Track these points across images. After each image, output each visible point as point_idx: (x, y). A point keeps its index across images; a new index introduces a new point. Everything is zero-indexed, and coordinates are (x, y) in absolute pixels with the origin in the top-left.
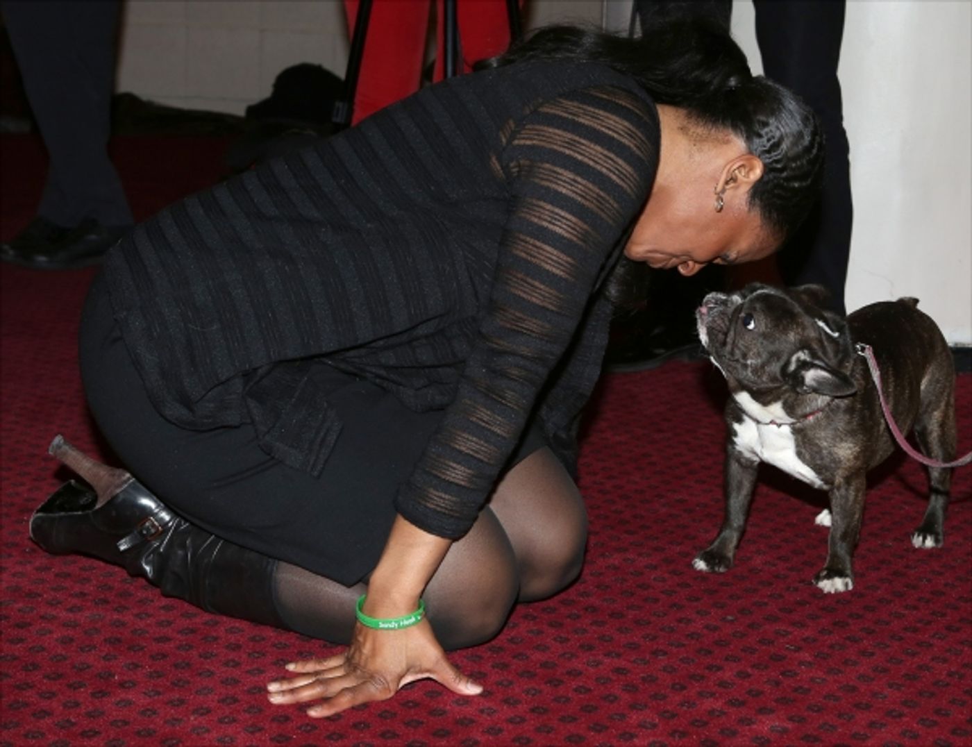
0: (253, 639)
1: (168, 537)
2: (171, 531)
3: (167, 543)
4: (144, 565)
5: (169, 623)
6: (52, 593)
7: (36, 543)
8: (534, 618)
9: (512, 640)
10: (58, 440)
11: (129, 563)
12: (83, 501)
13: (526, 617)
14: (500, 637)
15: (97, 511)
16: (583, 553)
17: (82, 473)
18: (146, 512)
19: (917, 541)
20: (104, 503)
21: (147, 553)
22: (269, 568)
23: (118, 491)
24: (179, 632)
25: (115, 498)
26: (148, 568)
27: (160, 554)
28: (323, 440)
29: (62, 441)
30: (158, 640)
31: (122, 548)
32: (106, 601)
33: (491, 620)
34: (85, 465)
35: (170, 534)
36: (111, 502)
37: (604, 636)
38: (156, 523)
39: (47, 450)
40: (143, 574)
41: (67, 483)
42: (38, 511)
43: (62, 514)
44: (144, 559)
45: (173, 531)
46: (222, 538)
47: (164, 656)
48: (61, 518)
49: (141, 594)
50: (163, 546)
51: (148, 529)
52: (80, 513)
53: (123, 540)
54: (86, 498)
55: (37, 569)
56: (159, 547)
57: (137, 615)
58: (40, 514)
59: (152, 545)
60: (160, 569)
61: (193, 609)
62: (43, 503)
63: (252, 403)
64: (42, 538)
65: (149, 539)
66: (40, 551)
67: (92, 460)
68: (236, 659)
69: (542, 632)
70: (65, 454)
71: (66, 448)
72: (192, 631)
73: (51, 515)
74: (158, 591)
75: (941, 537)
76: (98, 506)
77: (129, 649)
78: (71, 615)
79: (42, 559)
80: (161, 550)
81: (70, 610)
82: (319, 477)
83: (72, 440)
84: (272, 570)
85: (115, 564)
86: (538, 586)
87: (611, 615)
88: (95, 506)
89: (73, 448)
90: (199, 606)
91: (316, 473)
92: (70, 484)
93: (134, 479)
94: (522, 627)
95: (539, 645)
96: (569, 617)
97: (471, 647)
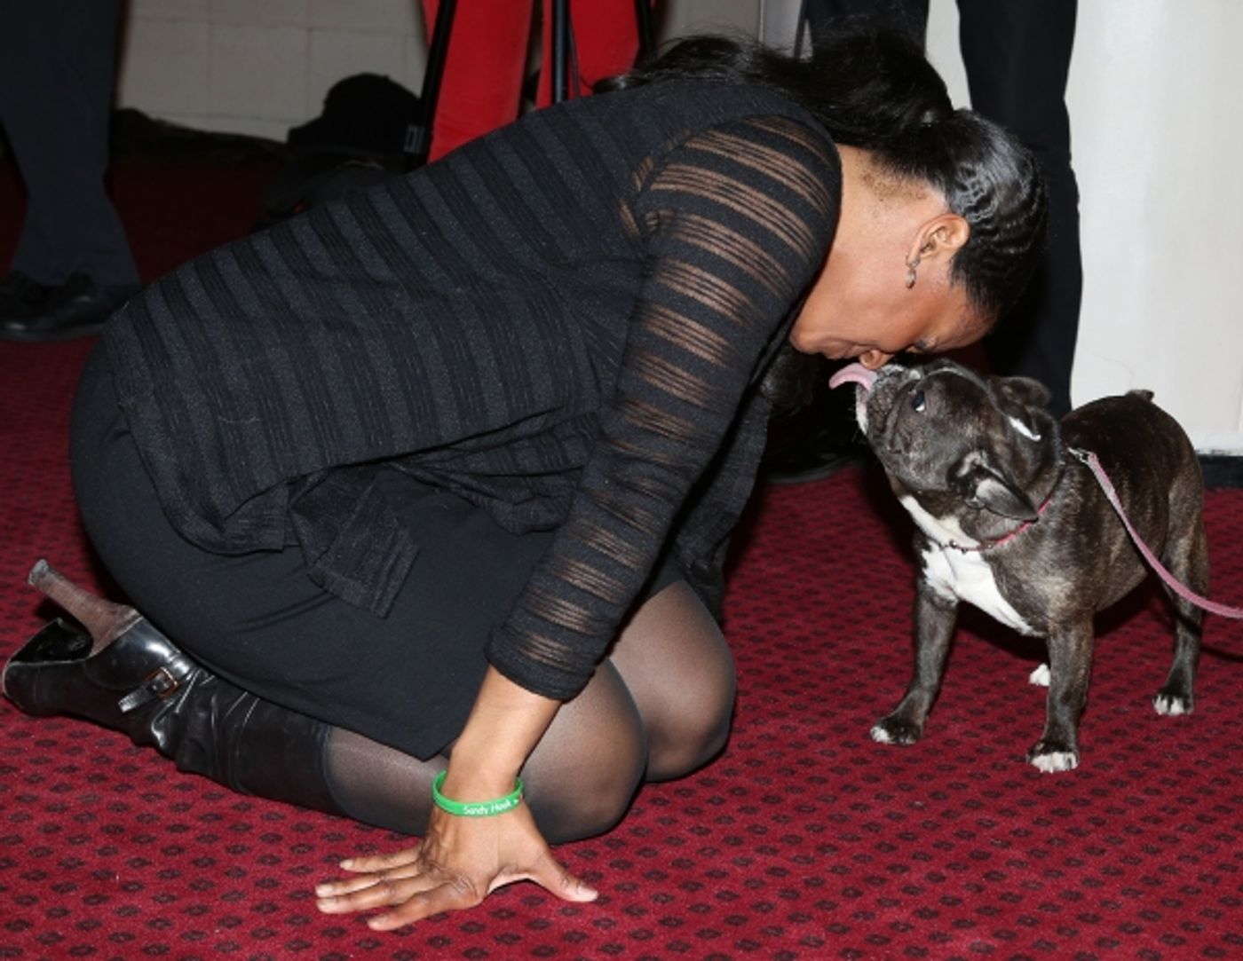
0: (297, 828)
1: (186, 695)
2: (190, 687)
3: (184, 702)
4: (153, 729)
5: (187, 807)
6: (32, 766)
7: (11, 701)
8: (665, 803)
9: (635, 832)
10: (41, 566)
11: (134, 728)
12: (73, 646)
13: (654, 801)
14: (620, 827)
15: (91, 658)
16: (730, 718)
17: (72, 610)
18: (156, 662)
19: (1161, 706)
20: (101, 649)
21: (157, 716)
22: (319, 735)
23: (120, 633)
24: (201, 819)
25: (115, 643)
26: (159, 735)
27: (176, 716)
28: (392, 569)
29: (47, 567)
30: (173, 829)
31: (126, 708)
32: (103, 778)
33: (610, 805)
34: (76, 599)
35: (188, 691)
36: (111, 648)
37: (756, 826)
38: (171, 676)
39: (26, 579)
40: (152, 742)
41: (51, 623)
42: (14, 659)
43: (46, 663)
45: (193, 687)
46: (257, 696)
47: (180, 850)
48: (44, 669)
49: (150, 769)
50: (180, 705)
51: (159, 684)
52: (69, 662)
53: (125, 699)
54: (77, 643)
55: (12, 735)
56: (173, 707)
57: (144, 796)
58: (16, 663)
59: (164, 705)
61: (217, 789)
62: (20, 649)
63: (299, 519)
64: (18, 695)
65: (162, 695)
66: (17, 712)
67: (84, 592)
68: (275, 854)
69: (676, 821)
70: (50, 584)
71: (51, 577)
72: (218, 817)
73: (30, 664)
74: (172, 764)
75: (1191, 701)
76: (94, 653)
77: (134, 840)
78: (58, 795)
79: (18, 722)
80: (177, 711)
81: (56, 789)
82: (386, 617)
83: (57, 566)
84: (323, 738)
85: (114, 729)
86: (671, 760)
87: (765, 800)
88: (88, 655)
89: (61, 577)
90: (225, 785)
91: (382, 612)
92: (56, 623)
93: (141, 618)
94: (649, 815)
95: (671, 838)
96: (710, 801)
97: (583, 840)
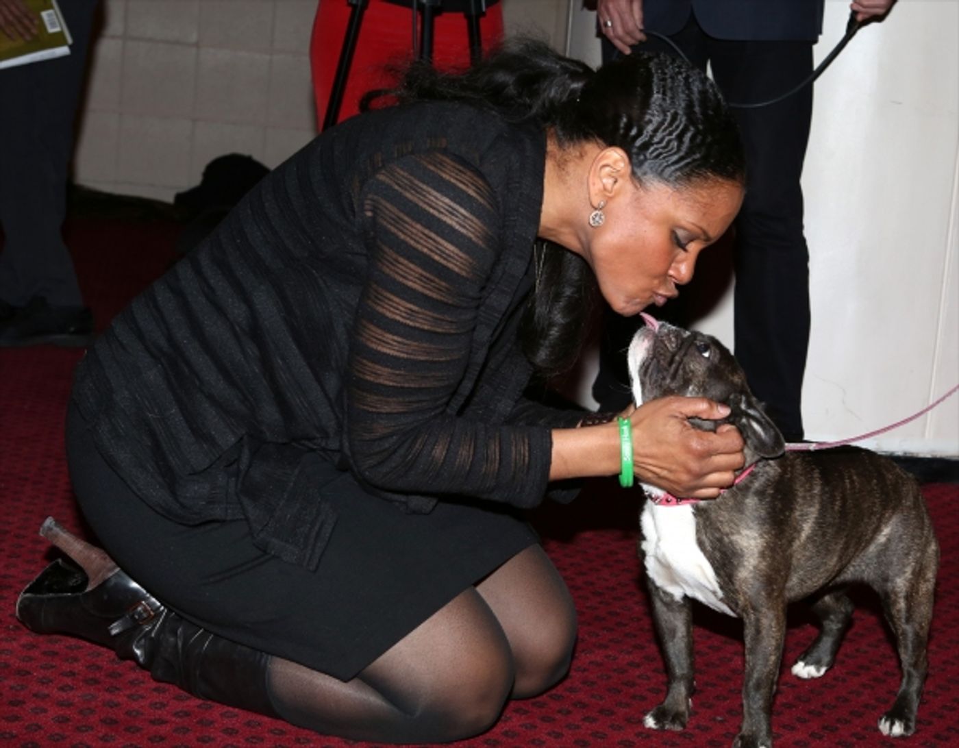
0: (248, 724)
1: (159, 623)
2: (163, 617)
3: (158, 629)
4: (134, 647)
5: (163, 705)
6: (42, 671)
7: (21, 622)
8: (526, 712)
9: (506, 734)
10: (49, 522)
11: (121, 648)
12: (72, 582)
13: (517, 711)
14: (495, 730)
15: (87, 593)
16: (573, 649)
17: (73, 555)
19: (884, 727)
20: (95, 586)
21: (139, 637)
22: (263, 661)
23: (111, 574)
24: (176, 714)
25: (106, 582)
26: (138, 652)
27: (152, 639)
28: (318, 534)
29: (54, 523)
30: (152, 722)
31: (114, 632)
32: (96, 682)
33: (487, 712)
34: (76, 548)
35: (161, 620)
36: (103, 585)
37: (597, 732)
38: (149, 608)
39: (37, 532)
40: (134, 657)
41: (54, 562)
42: (26, 592)
43: (51, 595)
44: (135, 642)
45: (165, 617)
46: (211, 633)
47: (162, 739)
48: (50, 599)
49: (132, 676)
50: (155, 631)
51: (140, 614)
52: (69, 594)
53: (115, 624)
54: (74, 580)
55: (24, 646)
56: (151, 631)
57: (129, 697)
58: (28, 595)
59: (143, 630)
60: (151, 654)
62: (31, 583)
63: (246, 501)
64: (29, 619)
65: (141, 623)
67: (82, 542)
68: (235, 744)
69: (536, 727)
70: (56, 536)
71: (57, 530)
72: (187, 714)
73: (38, 596)
74: (149, 673)
75: (912, 724)
76: (89, 589)
77: (127, 730)
78: (64, 694)
79: (27, 638)
80: (153, 635)
81: (62, 689)
82: (315, 571)
84: (266, 663)
87: (601, 711)
88: (85, 588)
89: (65, 530)
90: (190, 692)
91: (312, 568)
92: (58, 563)
93: (118, 569)
94: (514, 721)
95: (534, 740)
96: (560, 712)
97: (467, 739)
